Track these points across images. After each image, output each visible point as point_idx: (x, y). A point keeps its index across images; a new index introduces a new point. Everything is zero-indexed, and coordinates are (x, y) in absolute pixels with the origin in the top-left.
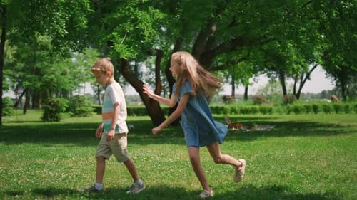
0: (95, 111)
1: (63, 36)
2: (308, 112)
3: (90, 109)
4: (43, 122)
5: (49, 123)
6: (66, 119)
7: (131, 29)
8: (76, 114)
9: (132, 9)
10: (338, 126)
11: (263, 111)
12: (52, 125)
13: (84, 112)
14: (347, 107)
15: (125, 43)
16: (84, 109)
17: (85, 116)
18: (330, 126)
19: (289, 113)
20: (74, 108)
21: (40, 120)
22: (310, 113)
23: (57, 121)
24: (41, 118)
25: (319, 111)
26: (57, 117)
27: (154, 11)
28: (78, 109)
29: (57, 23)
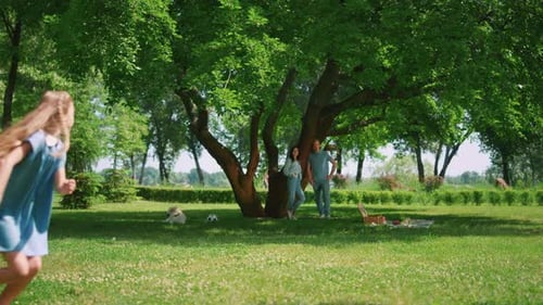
0: (138, 195)
1: (132, 74)
2: (466, 202)
3: (132, 191)
4: (64, 208)
5: (73, 211)
6: (99, 205)
7: (239, 66)
8: (112, 198)
9: (239, 37)
10: (527, 223)
11: (398, 199)
12: (78, 213)
13: (123, 195)
14: (525, 196)
15: (230, 87)
16: (122, 190)
17: (124, 201)
18: (514, 222)
19: (437, 203)
20: (107, 188)
21: (58, 205)
22: (470, 203)
23: (85, 207)
24: (61, 203)
25: (482, 202)
26: (85, 202)
27: (272, 39)
28: (113, 190)
29: (125, 55)
